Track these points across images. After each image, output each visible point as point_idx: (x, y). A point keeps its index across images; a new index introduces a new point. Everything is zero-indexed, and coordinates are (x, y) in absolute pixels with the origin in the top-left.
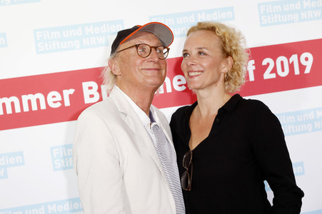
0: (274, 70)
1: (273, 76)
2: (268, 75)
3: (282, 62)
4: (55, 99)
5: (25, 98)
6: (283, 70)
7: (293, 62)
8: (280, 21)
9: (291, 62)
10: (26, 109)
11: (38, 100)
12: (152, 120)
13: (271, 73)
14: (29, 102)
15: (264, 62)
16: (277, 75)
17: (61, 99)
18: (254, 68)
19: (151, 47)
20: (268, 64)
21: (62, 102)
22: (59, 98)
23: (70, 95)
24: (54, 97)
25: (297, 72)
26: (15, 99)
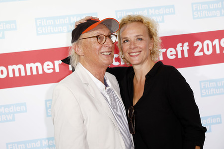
0: (202, 50)
1: (201, 54)
2: (197, 53)
3: (208, 45)
4: (49, 67)
5: (28, 66)
6: (208, 50)
7: (215, 45)
8: (207, 15)
9: (214, 45)
10: (29, 73)
11: (37, 68)
12: (106, 85)
13: (200, 52)
14: (31, 68)
15: (195, 44)
16: (204, 53)
17: (53, 67)
18: (188, 48)
19: (106, 36)
20: (198, 46)
21: (54, 69)
22: (51, 66)
23: (59, 64)
24: (48, 65)
25: (218, 51)
26: (21, 66)
